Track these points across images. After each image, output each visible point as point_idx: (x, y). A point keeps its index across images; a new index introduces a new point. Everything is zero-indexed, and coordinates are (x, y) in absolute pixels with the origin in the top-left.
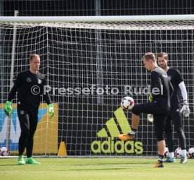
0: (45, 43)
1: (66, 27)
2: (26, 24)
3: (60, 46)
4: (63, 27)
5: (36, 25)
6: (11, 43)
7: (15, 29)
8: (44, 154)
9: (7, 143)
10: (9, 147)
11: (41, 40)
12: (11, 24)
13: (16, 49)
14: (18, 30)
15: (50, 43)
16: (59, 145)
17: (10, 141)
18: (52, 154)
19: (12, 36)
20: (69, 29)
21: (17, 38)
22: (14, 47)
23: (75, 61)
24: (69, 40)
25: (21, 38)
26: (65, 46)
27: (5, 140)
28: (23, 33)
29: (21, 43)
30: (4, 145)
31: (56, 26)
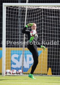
0: (42, 17)
1: (52, 9)
2: (32, 7)
3: (49, 18)
4: (51, 9)
5: (37, 8)
6: (25, 17)
7: (26, 9)
8: (40, 74)
9: (22, 68)
10: (23, 70)
11: (40, 15)
12: (25, 7)
13: (27, 20)
14: (28, 10)
15: (44, 17)
16: (48, 70)
17: (23, 67)
18: (44, 74)
19: (25, 13)
20: (54, 10)
21: (27, 14)
22: (26, 19)
23: (56, 26)
24: (54, 15)
25: (29, 14)
26: (51, 18)
27: (21, 66)
28: (31, 12)
29: (29, 17)
30: (20, 69)
31: (47, 8)
